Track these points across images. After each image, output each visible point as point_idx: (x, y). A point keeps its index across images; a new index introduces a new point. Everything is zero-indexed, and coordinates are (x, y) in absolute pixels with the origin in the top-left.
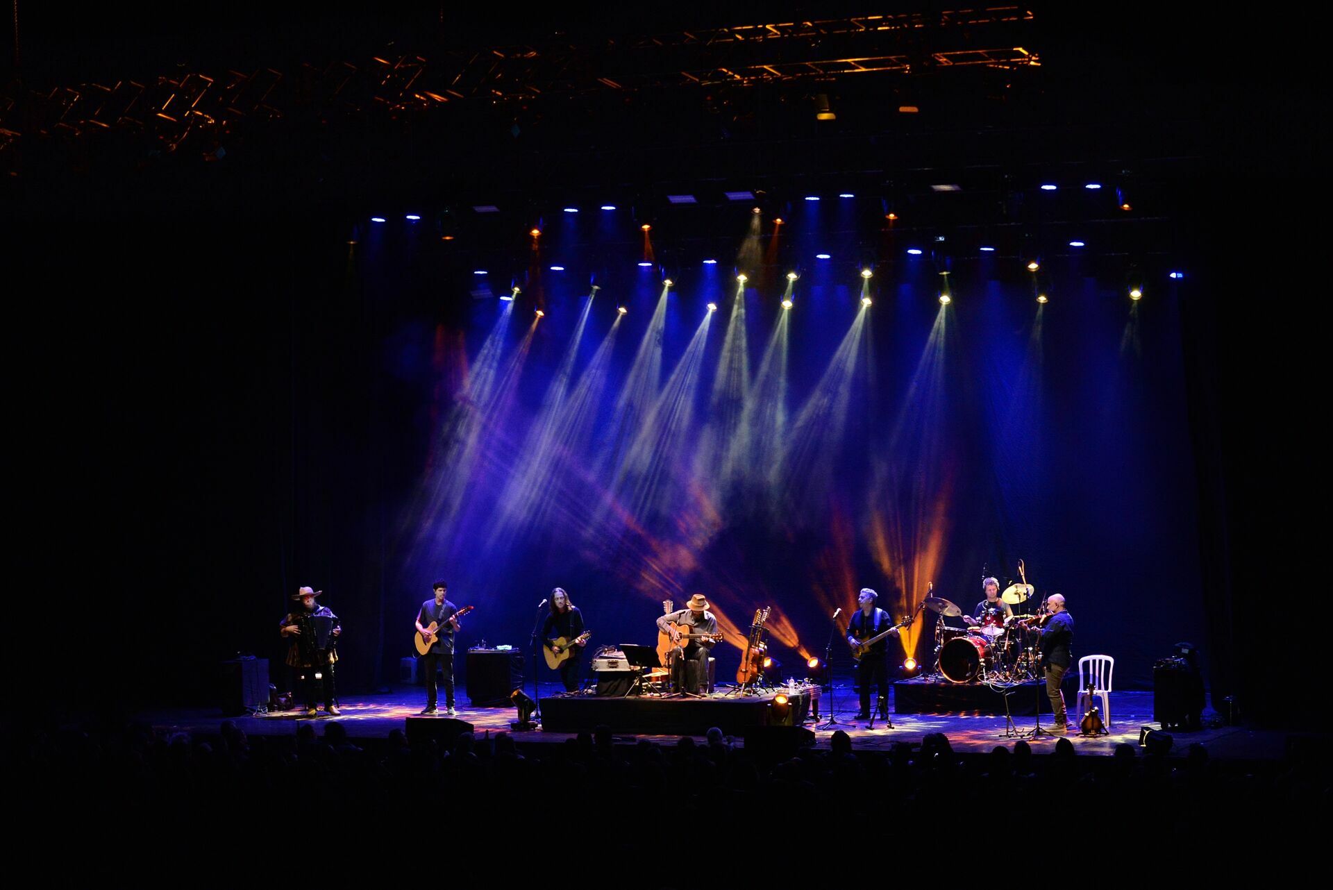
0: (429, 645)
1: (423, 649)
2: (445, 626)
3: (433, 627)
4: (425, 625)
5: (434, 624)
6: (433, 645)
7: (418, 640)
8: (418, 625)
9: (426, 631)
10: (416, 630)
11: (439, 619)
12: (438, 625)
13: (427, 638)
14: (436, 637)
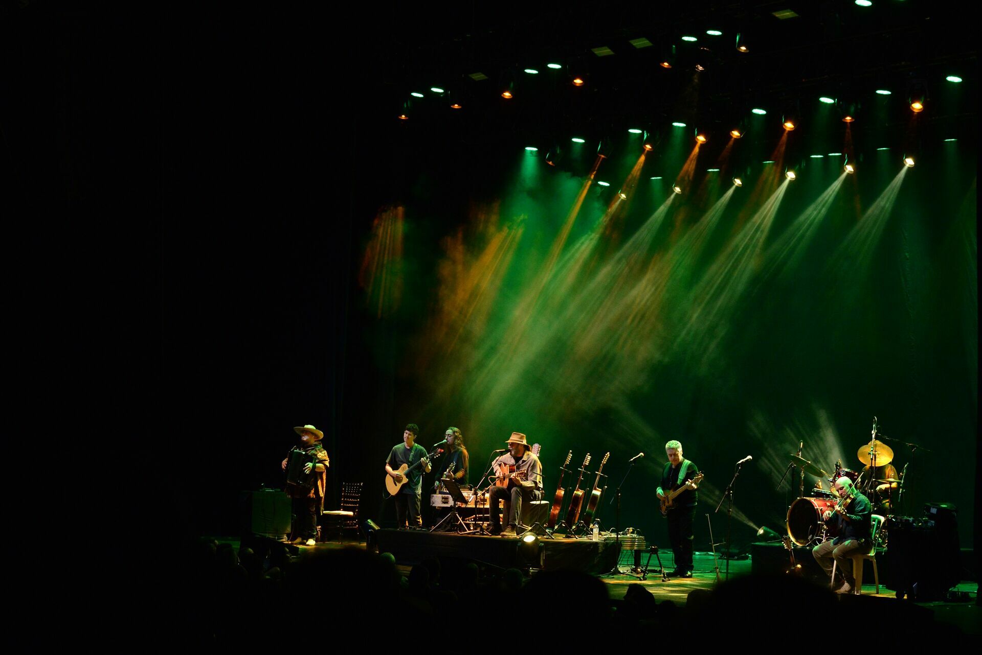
0: (399, 485)
1: (393, 489)
2: (415, 468)
3: (404, 469)
4: (395, 468)
5: (405, 465)
6: (403, 486)
7: (389, 481)
8: (388, 468)
9: (396, 472)
10: (386, 473)
11: (409, 462)
12: (409, 467)
13: (397, 479)
14: (407, 477)
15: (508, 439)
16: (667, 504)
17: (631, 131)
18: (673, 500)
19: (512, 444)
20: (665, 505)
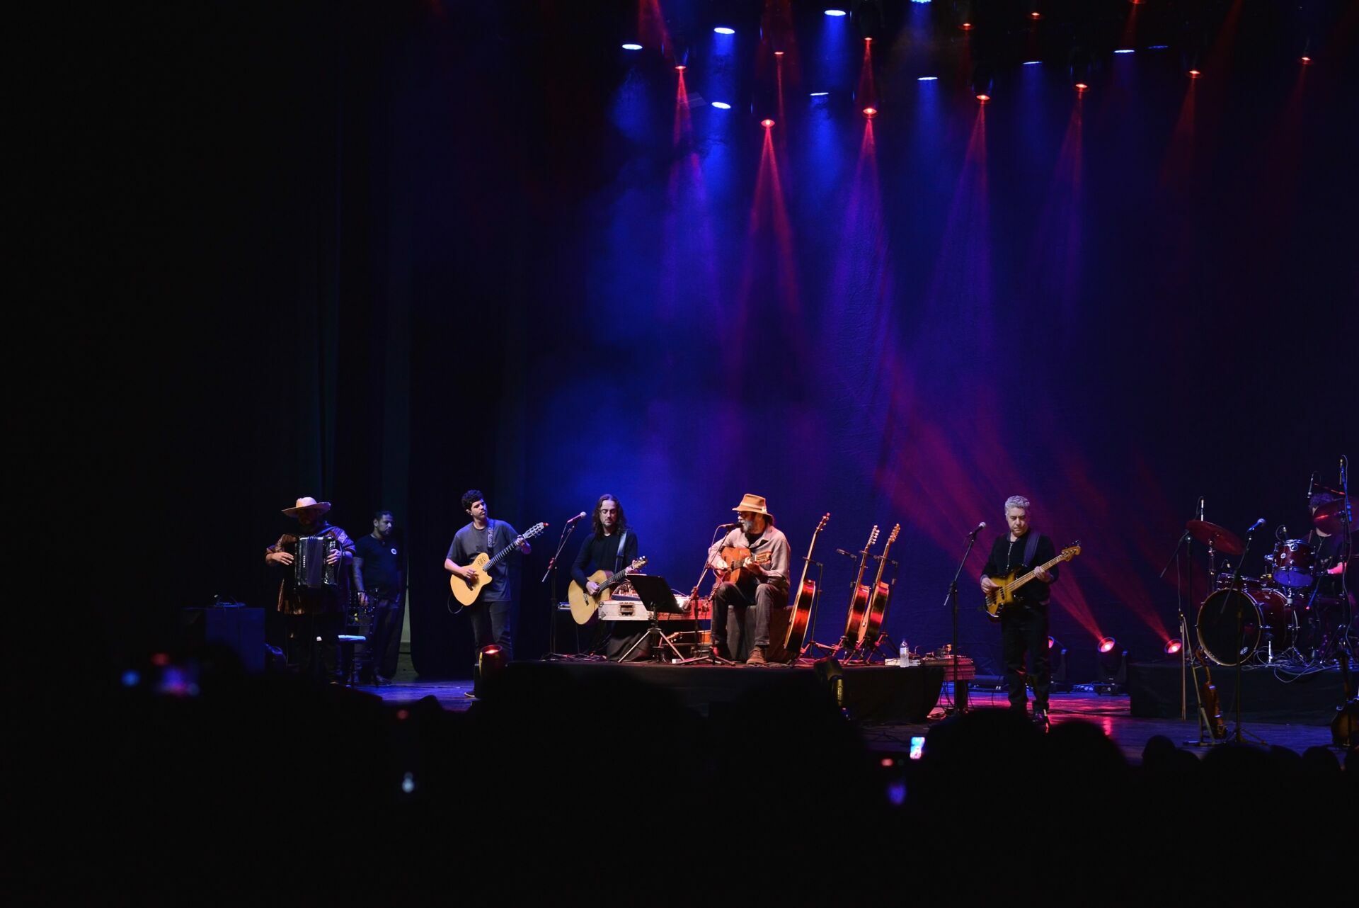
0: (478, 588)
1: (466, 595)
2: (504, 556)
3: (481, 562)
4: (464, 562)
5: (482, 556)
7: (456, 584)
8: (450, 564)
9: (464, 570)
10: (448, 573)
12: (490, 558)
13: (471, 581)
14: (489, 574)
15: (737, 505)
16: (1000, 600)
17: (829, 13)
18: (1013, 593)
19: (745, 514)
20: (995, 603)
